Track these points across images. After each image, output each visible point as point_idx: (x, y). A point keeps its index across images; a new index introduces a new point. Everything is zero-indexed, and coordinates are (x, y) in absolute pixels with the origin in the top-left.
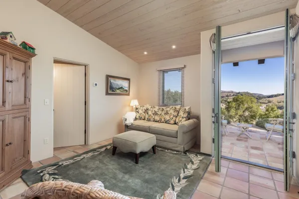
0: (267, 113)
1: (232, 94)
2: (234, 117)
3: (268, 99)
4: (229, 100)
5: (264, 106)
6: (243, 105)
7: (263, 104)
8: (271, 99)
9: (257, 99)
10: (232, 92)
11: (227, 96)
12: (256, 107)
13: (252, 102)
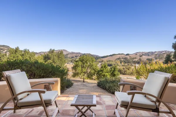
0: (102, 69)
1: (79, 55)
2: (80, 74)
3: (102, 59)
4: (77, 60)
5: (100, 64)
6: (87, 63)
7: (99, 63)
8: (103, 59)
9: (95, 59)
10: (80, 53)
11: (76, 56)
12: (95, 65)
13: (93, 61)
